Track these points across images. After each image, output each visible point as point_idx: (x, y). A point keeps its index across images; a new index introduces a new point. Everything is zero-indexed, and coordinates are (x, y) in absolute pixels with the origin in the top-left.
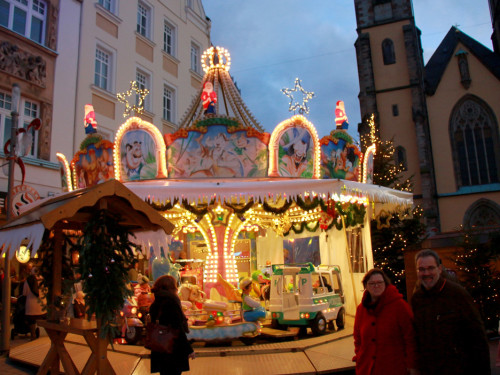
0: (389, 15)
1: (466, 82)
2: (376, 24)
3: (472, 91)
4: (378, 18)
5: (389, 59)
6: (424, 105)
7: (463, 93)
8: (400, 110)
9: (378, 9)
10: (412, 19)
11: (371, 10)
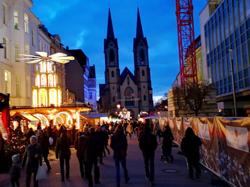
0: (113, 65)
1: (129, 83)
2: (111, 66)
3: (130, 86)
4: (111, 65)
5: (113, 76)
6: (120, 87)
7: (127, 86)
8: (115, 88)
9: (111, 63)
10: (118, 67)
11: (110, 63)
